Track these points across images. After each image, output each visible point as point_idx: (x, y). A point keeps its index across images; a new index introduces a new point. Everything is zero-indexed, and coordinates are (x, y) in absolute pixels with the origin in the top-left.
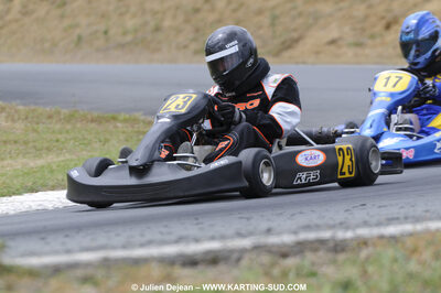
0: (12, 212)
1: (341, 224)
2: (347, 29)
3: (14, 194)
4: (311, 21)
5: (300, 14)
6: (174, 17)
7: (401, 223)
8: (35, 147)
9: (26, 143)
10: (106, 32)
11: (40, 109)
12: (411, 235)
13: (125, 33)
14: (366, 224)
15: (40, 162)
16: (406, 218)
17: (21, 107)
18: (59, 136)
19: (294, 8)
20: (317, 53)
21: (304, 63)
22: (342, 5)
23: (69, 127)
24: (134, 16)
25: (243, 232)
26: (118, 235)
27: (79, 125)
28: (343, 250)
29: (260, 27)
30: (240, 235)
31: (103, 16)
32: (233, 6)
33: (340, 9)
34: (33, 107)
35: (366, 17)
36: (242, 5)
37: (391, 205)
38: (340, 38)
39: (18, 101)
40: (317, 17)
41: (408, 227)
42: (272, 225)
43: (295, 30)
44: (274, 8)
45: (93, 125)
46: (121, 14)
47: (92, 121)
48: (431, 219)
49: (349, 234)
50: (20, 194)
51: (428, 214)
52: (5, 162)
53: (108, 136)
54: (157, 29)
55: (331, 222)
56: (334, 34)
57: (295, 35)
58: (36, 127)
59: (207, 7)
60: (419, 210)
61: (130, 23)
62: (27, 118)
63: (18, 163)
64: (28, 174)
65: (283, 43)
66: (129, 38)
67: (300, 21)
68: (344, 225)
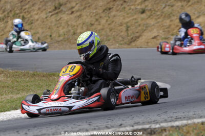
0: (5, 119)
1: (154, 121)
2: (161, 31)
3: (6, 111)
4: (144, 28)
5: (140, 25)
6: (82, 28)
7: (182, 120)
8: (16, 89)
9: (13, 87)
10: (51, 36)
11: (20, 71)
12: (186, 125)
13: (59, 36)
14: (166, 121)
15: (19, 96)
16: (184, 118)
17: (11, 71)
18: (28, 84)
19: (137, 22)
20: (147, 43)
21: (141, 47)
22: (159, 20)
23: (32, 79)
24: (64, 28)
25: (109, 126)
26: (52, 129)
27: (37, 78)
28: (155, 133)
29: (122, 32)
30: (107, 128)
31: (49, 28)
32: (109, 22)
33: (158, 22)
34: (16, 71)
35: (170, 25)
36: (113, 22)
37: (179, 112)
38: (158, 36)
39: (10, 68)
40: (147, 26)
41: (185, 122)
42: (123, 122)
43: (137, 32)
44: (128, 22)
45: (44, 78)
46: (58, 27)
47: (43, 76)
48: (195, 118)
49: (158, 126)
50: (9, 111)
51: (195, 116)
52: (3, 97)
53: (50, 83)
54: (74, 34)
55: (150, 121)
56: (155, 34)
57: (137, 35)
58: (17, 80)
59: (97, 23)
60: (191, 114)
61: (62, 31)
62: (13, 76)
63: (9, 97)
64: (13, 101)
65: (132, 38)
66: (61, 38)
67: (140, 28)
68: (156, 122)
